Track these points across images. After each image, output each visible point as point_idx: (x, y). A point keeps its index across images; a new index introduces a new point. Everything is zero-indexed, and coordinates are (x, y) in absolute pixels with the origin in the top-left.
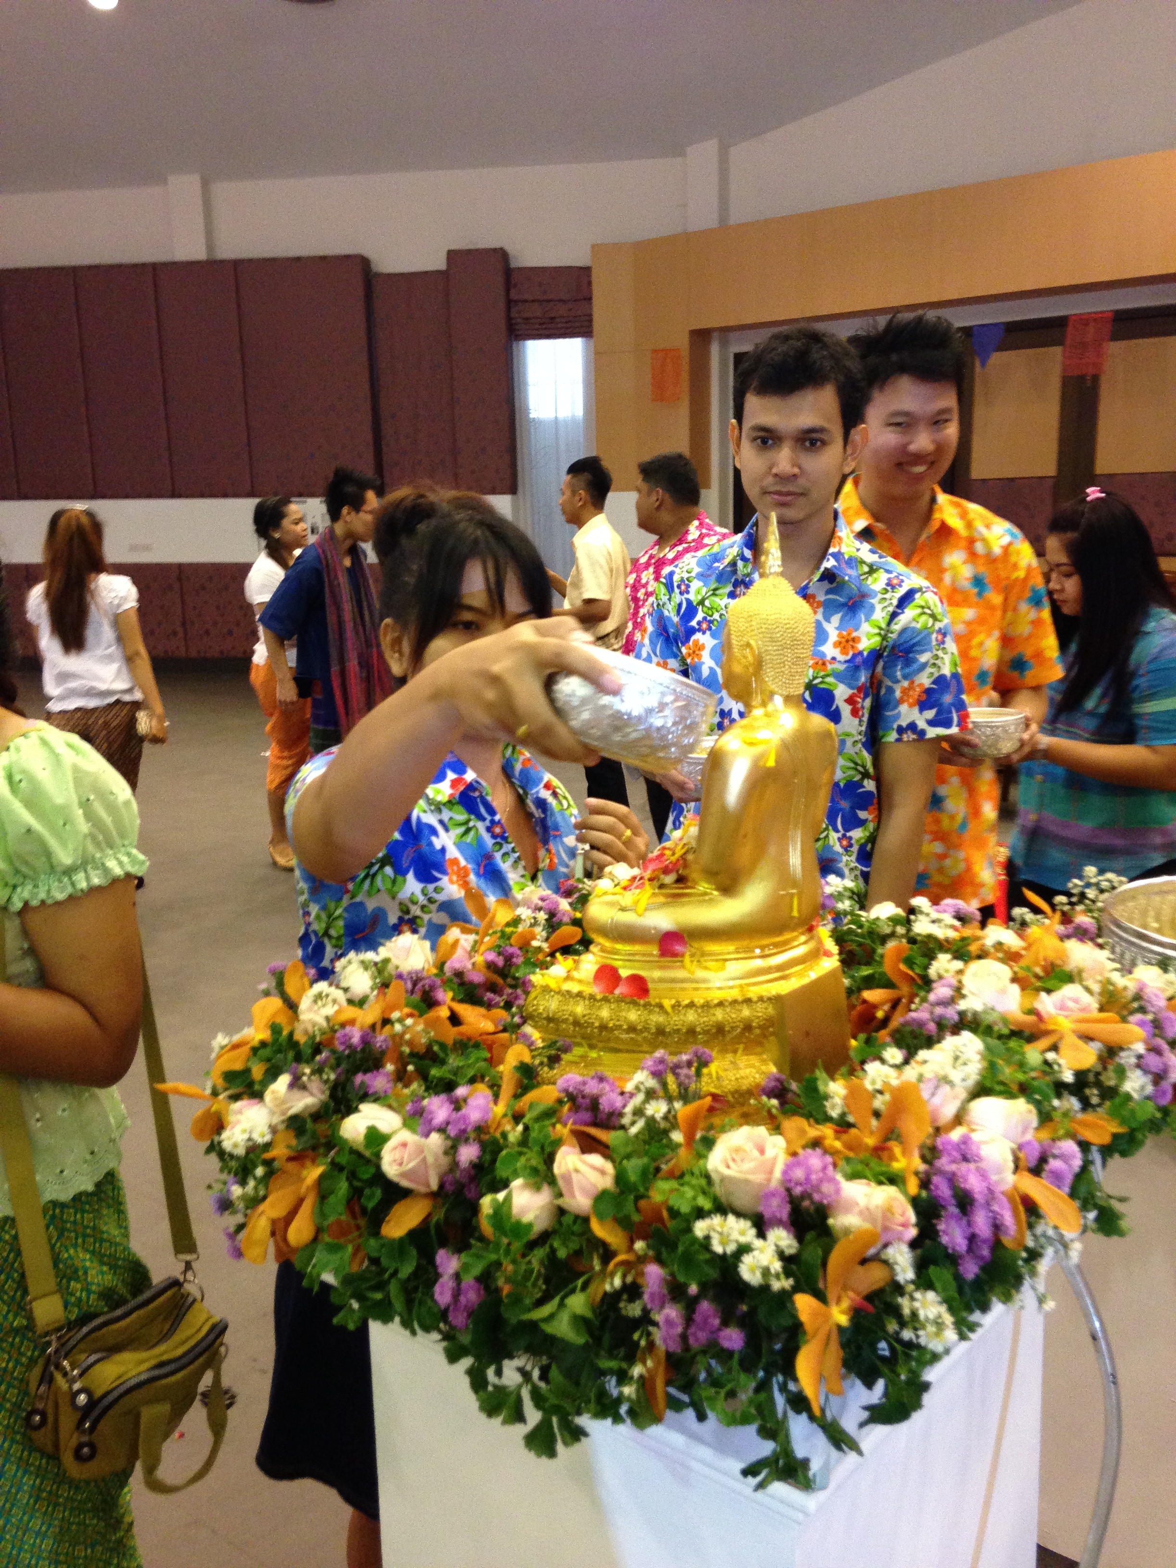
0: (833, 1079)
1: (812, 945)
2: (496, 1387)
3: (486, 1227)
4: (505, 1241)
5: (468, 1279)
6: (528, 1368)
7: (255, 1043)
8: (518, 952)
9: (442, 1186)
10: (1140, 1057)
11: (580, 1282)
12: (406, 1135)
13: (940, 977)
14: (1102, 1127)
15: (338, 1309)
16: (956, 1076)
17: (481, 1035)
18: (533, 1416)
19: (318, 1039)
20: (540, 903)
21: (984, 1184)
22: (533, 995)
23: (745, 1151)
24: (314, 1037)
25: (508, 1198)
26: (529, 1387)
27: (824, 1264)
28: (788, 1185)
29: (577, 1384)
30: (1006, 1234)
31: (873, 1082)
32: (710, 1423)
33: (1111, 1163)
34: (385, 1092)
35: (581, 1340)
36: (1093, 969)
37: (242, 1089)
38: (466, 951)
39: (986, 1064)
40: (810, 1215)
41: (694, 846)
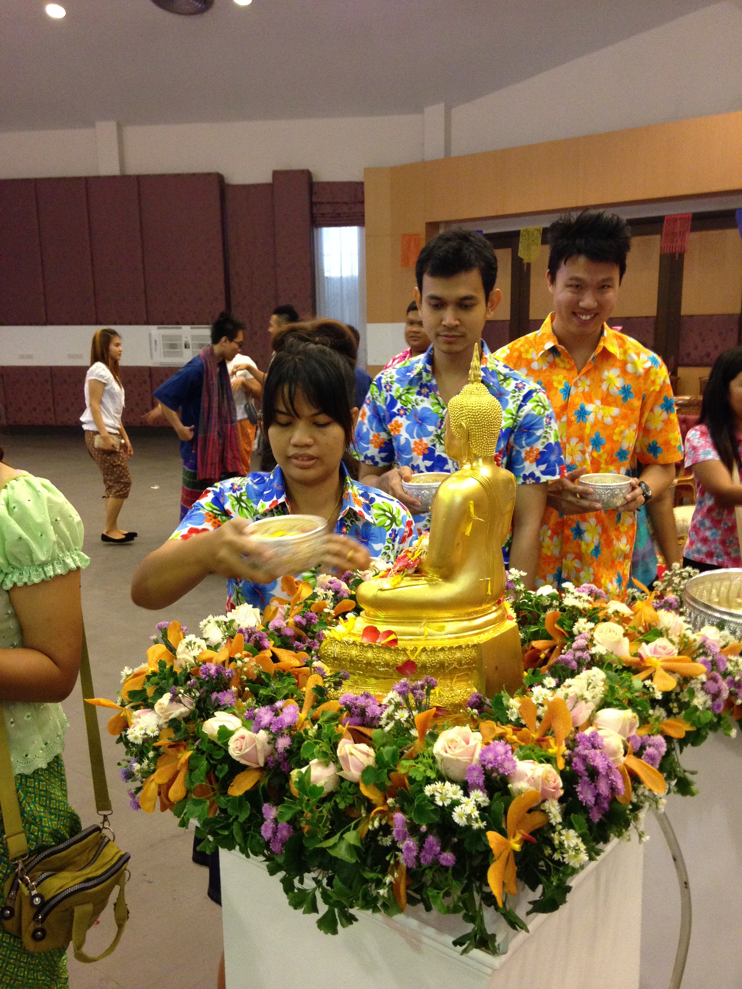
0: (512, 697)
1: (500, 612)
2: (298, 889)
3: (294, 789)
4: (306, 798)
5: (282, 823)
6: (320, 878)
7: (149, 673)
8: (315, 616)
9: (266, 764)
10: (703, 683)
11: (353, 824)
12: (244, 732)
13: (580, 633)
14: (679, 727)
16: (588, 695)
17: (292, 668)
18: (323, 908)
19: (189, 670)
20: (330, 585)
21: (606, 763)
22: (324, 643)
23: (457, 742)
24: (186, 668)
25: (308, 771)
26: (321, 890)
27: (506, 813)
28: (483, 763)
29: (350, 888)
30: (619, 794)
31: (537, 699)
32: (434, 912)
33: (685, 749)
34: (231, 704)
35: (353, 861)
36: (675, 628)
37: (140, 702)
38: (282, 615)
39: (607, 688)
40: (497, 782)
41: (426, 551)
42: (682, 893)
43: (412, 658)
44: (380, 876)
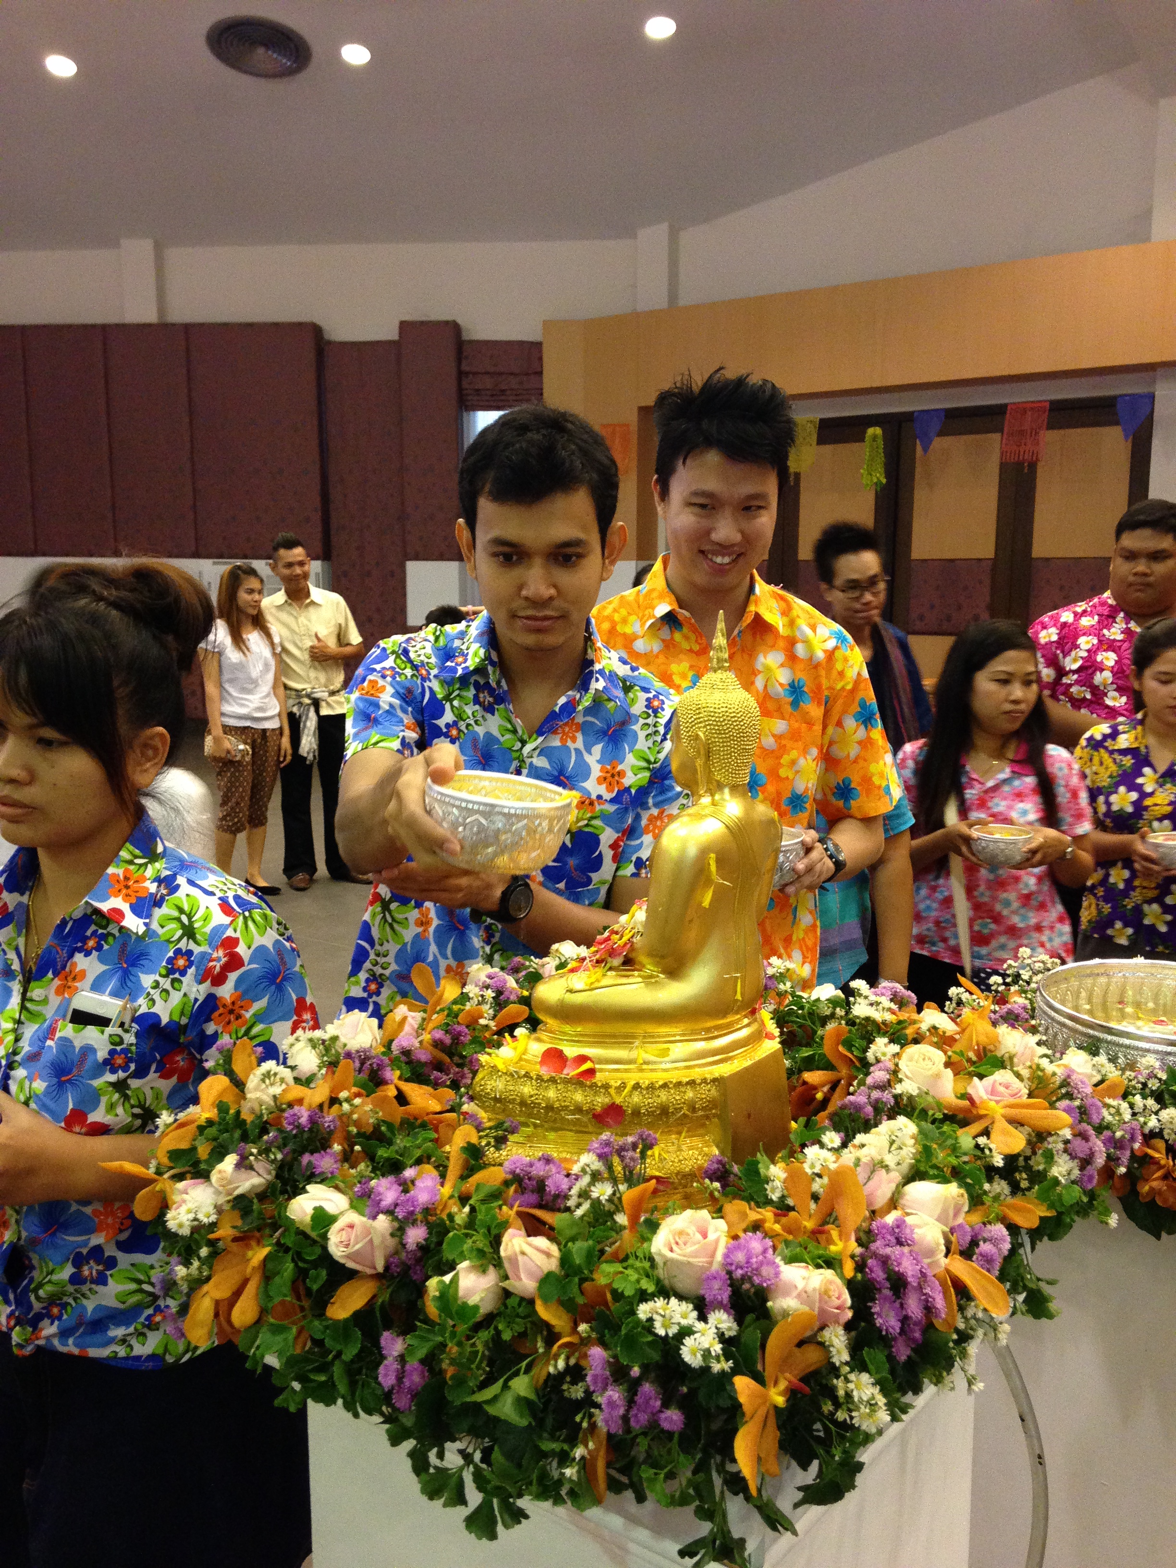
0: (774, 1162)
1: (754, 1027)
2: (436, 1468)
3: (432, 1309)
4: (451, 1323)
5: (413, 1362)
6: (470, 1450)
7: (202, 1121)
8: (466, 1030)
9: (387, 1268)
10: (1066, 1142)
11: (524, 1364)
12: (353, 1217)
13: (878, 1061)
14: (1029, 1211)
15: (281, 1390)
16: (890, 1160)
17: (428, 1114)
18: (474, 1497)
19: (265, 1118)
20: (488, 981)
21: (918, 1267)
22: (480, 1076)
23: (688, 1234)
24: (262, 1115)
25: (455, 1281)
26: (471, 1468)
27: (763, 1347)
28: (729, 1268)
29: (519, 1466)
30: (937, 1316)
31: (812, 1166)
32: (649, 1505)
33: (1039, 1246)
34: (332, 1173)
35: (523, 1422)
36: (1023, 1054)
37: (187, 1169)
38: (413, 1028)
39: (920, 1148)
40: (749, 1297)
41: (641, 930)
42: (1034, 1473)
43: (618, 1100)
44: (566, 1447)
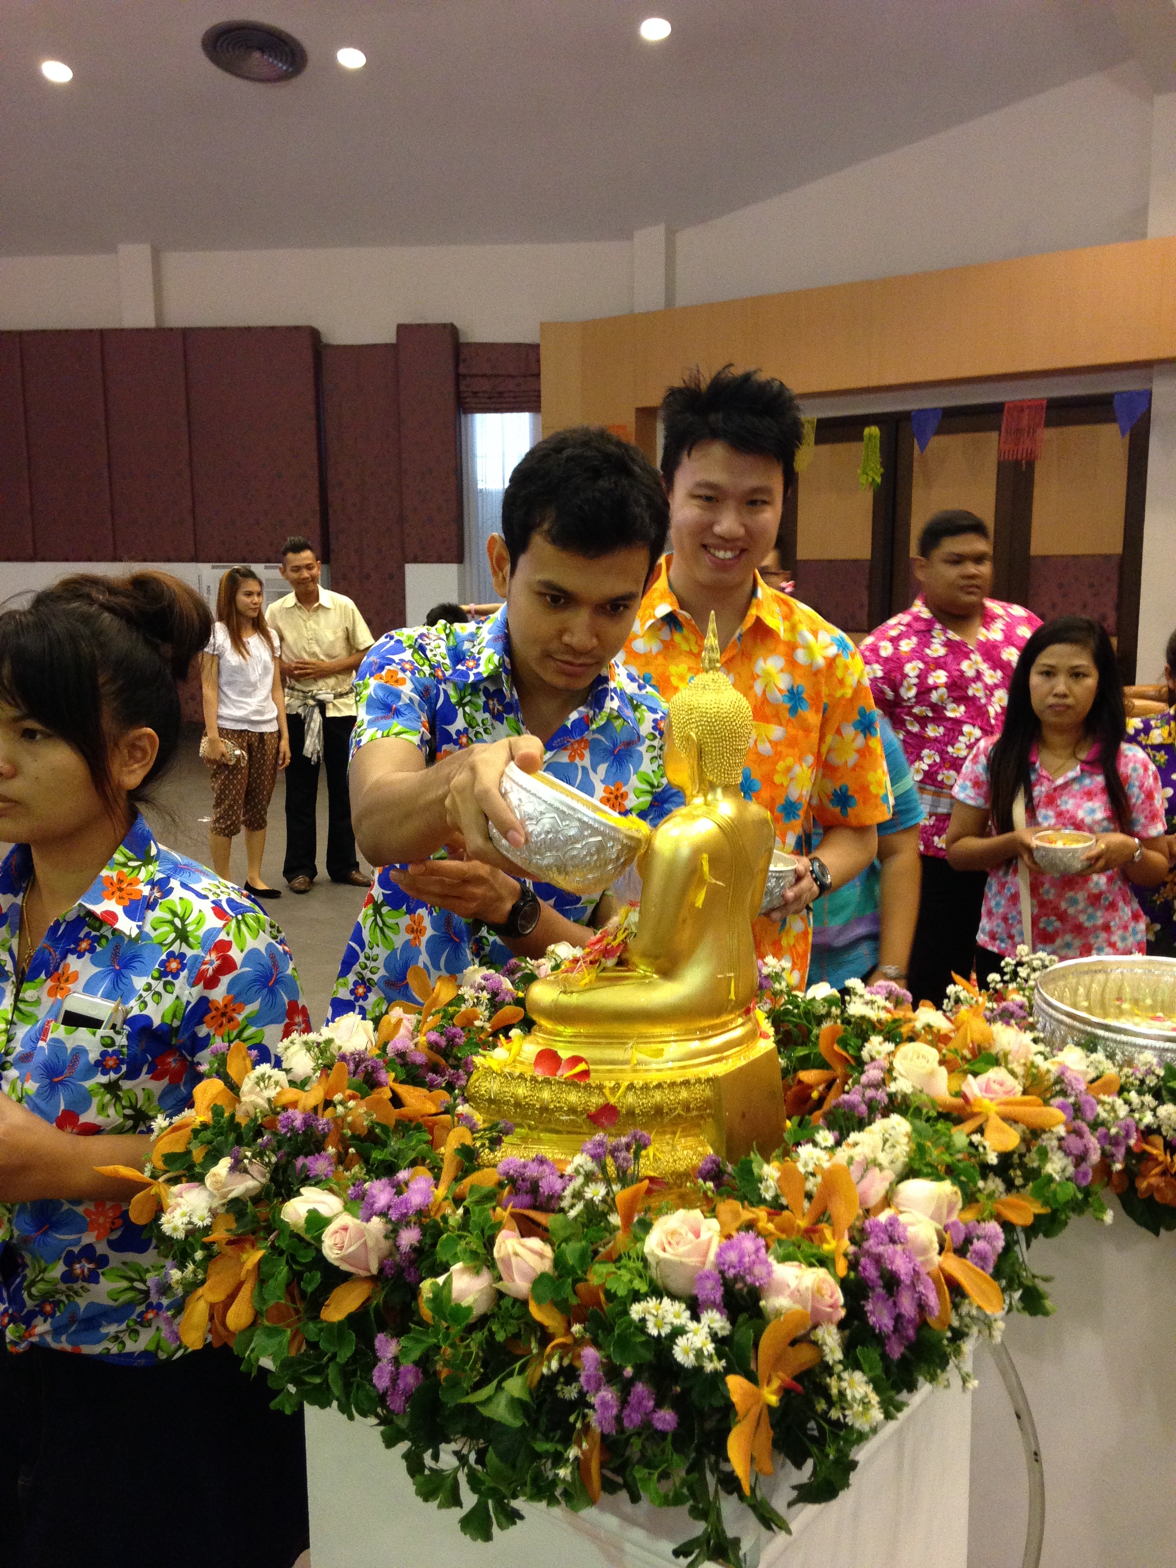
0: (768, 1162)
1: (749, 1026)
2: (431, 1469)
3: (426, 1311)
4: (445, 1325)
5: (407, 1364)
6: (465, 1451)
7: (197, 1124)
8: (461, 1032)
9: (381, 1270)
10: (1061, 1139)
11: (517, 1365)
12: (347, 1219)
13: (873, 1059)
14: (1024, 1208)
15: (275, 1393)
16: (883, 1158)
17: (423, 1116)
18: (469, 1499)
19: (260, 1121)
20: (483, 982)
21: (911, 1266)
22: (474, 1077)
23: (680, 1234)
24: (256, 1118)
25: (448, 1283)
26: (466, 1470)
27: (756, 1345)
28: (722, 1267)
29: (514, 1466)
30: (930, 1314)
31: (806, 1165)
32: (644, 1504)
33: (1034, 1243)
34: (326, 1176)
35: (517, 1423)
36: (1017, 1052)
37: (181, 1172)
38: (408, 1031)
39: (914, 1147)
40: (742, 1297)
41: (634, 930)
42: (1030, 1470)
43: (613, 1101)
44: (560, 1448)
